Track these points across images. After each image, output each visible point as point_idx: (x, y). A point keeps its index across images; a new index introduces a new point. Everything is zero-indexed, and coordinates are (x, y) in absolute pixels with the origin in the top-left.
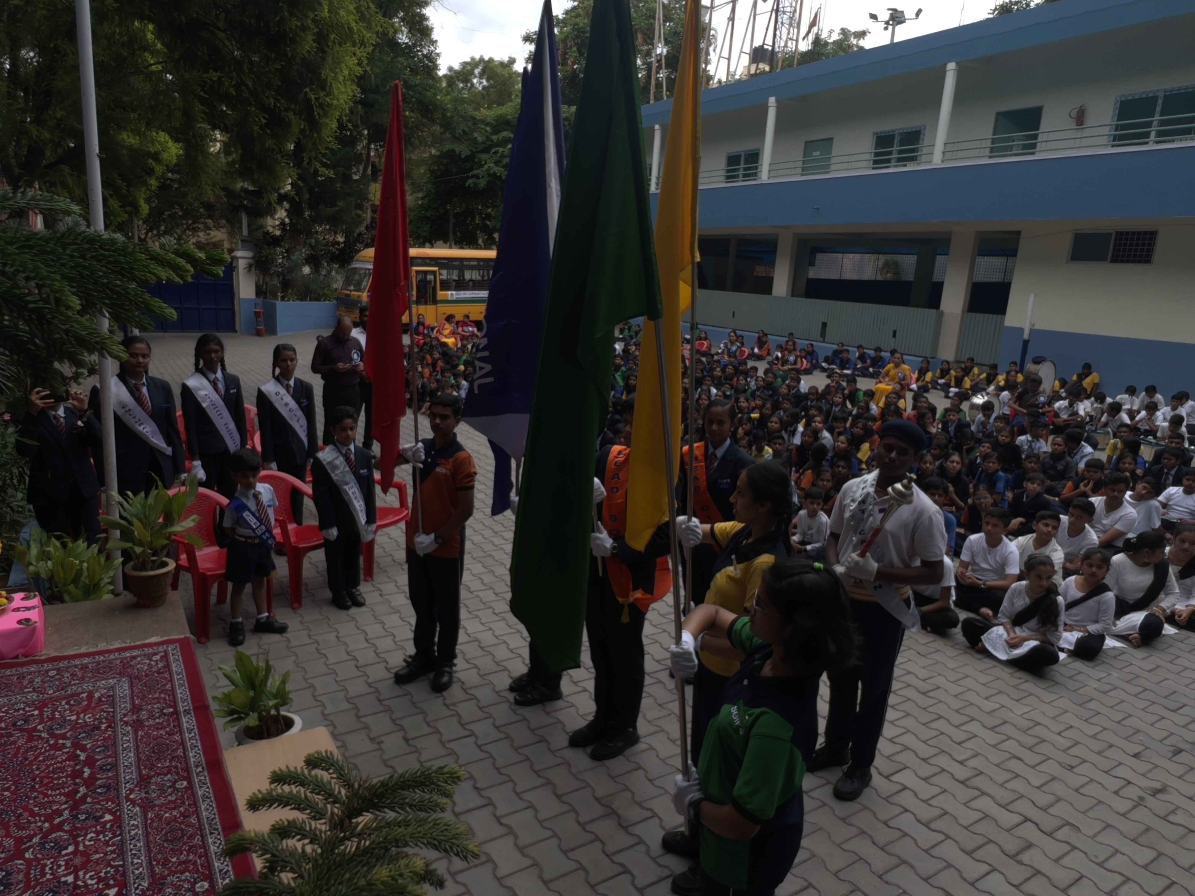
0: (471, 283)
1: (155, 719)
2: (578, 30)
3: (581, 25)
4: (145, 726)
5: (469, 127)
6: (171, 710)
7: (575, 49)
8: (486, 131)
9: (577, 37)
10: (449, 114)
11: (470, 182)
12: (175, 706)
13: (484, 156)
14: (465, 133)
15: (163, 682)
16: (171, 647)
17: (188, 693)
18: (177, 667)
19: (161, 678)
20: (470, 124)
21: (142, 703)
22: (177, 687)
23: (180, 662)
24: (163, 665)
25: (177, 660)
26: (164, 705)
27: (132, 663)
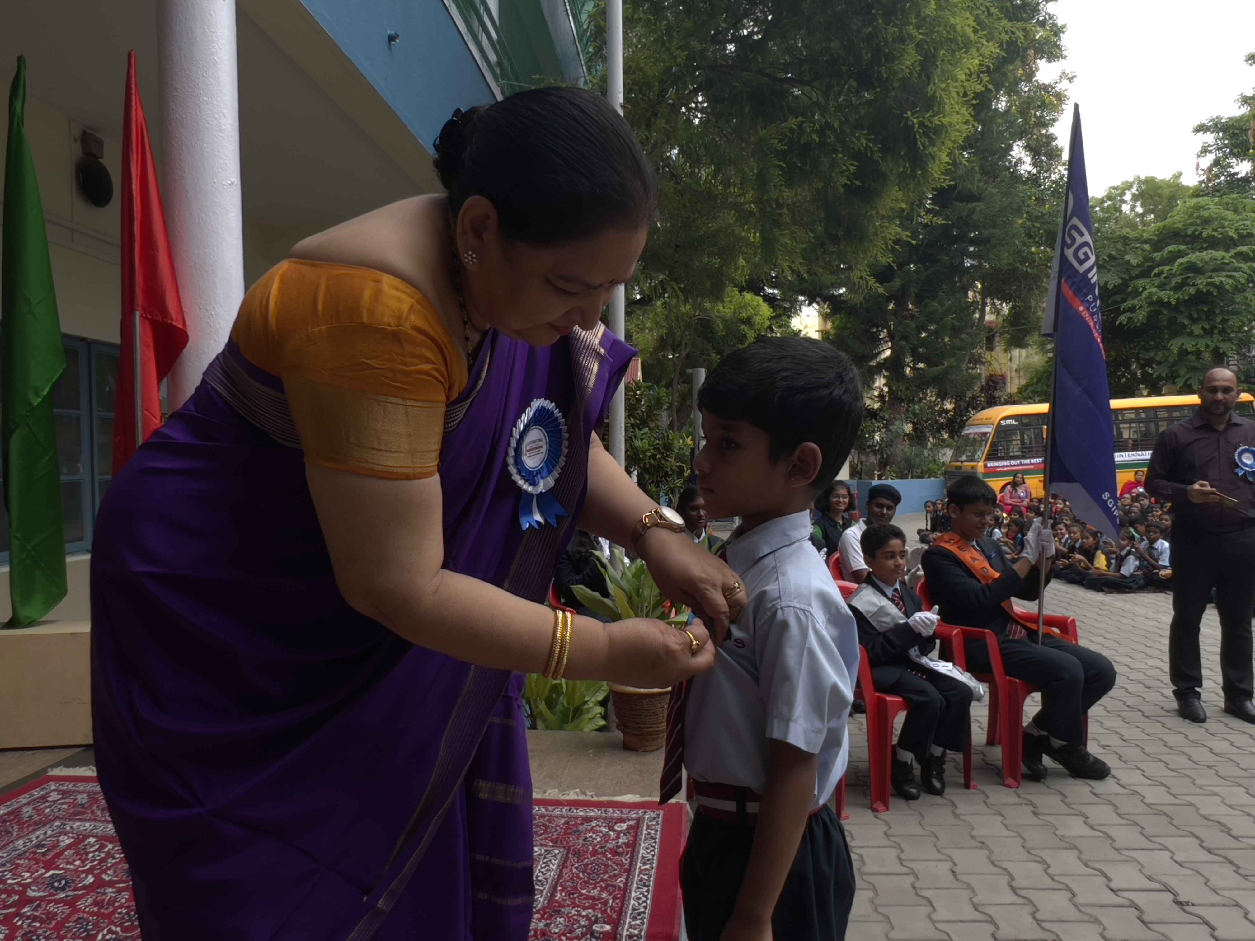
0: (1131, 441)
6: (607, 928)
8: (1143, 250)
12: (616, 923)
13: (1141, 282)
14: (1112, 258)
15: (615, 870)
16: (650, 814)
17: (648, 902)
18: (647, 848)
19: (614, 863)
20: (1119, 246)
21: (565, 900)
22: (635, 885)
23: (655, 842)
24: (626, 841)
25: (652, 838)
26: (599, 915)
27: (580, 828)
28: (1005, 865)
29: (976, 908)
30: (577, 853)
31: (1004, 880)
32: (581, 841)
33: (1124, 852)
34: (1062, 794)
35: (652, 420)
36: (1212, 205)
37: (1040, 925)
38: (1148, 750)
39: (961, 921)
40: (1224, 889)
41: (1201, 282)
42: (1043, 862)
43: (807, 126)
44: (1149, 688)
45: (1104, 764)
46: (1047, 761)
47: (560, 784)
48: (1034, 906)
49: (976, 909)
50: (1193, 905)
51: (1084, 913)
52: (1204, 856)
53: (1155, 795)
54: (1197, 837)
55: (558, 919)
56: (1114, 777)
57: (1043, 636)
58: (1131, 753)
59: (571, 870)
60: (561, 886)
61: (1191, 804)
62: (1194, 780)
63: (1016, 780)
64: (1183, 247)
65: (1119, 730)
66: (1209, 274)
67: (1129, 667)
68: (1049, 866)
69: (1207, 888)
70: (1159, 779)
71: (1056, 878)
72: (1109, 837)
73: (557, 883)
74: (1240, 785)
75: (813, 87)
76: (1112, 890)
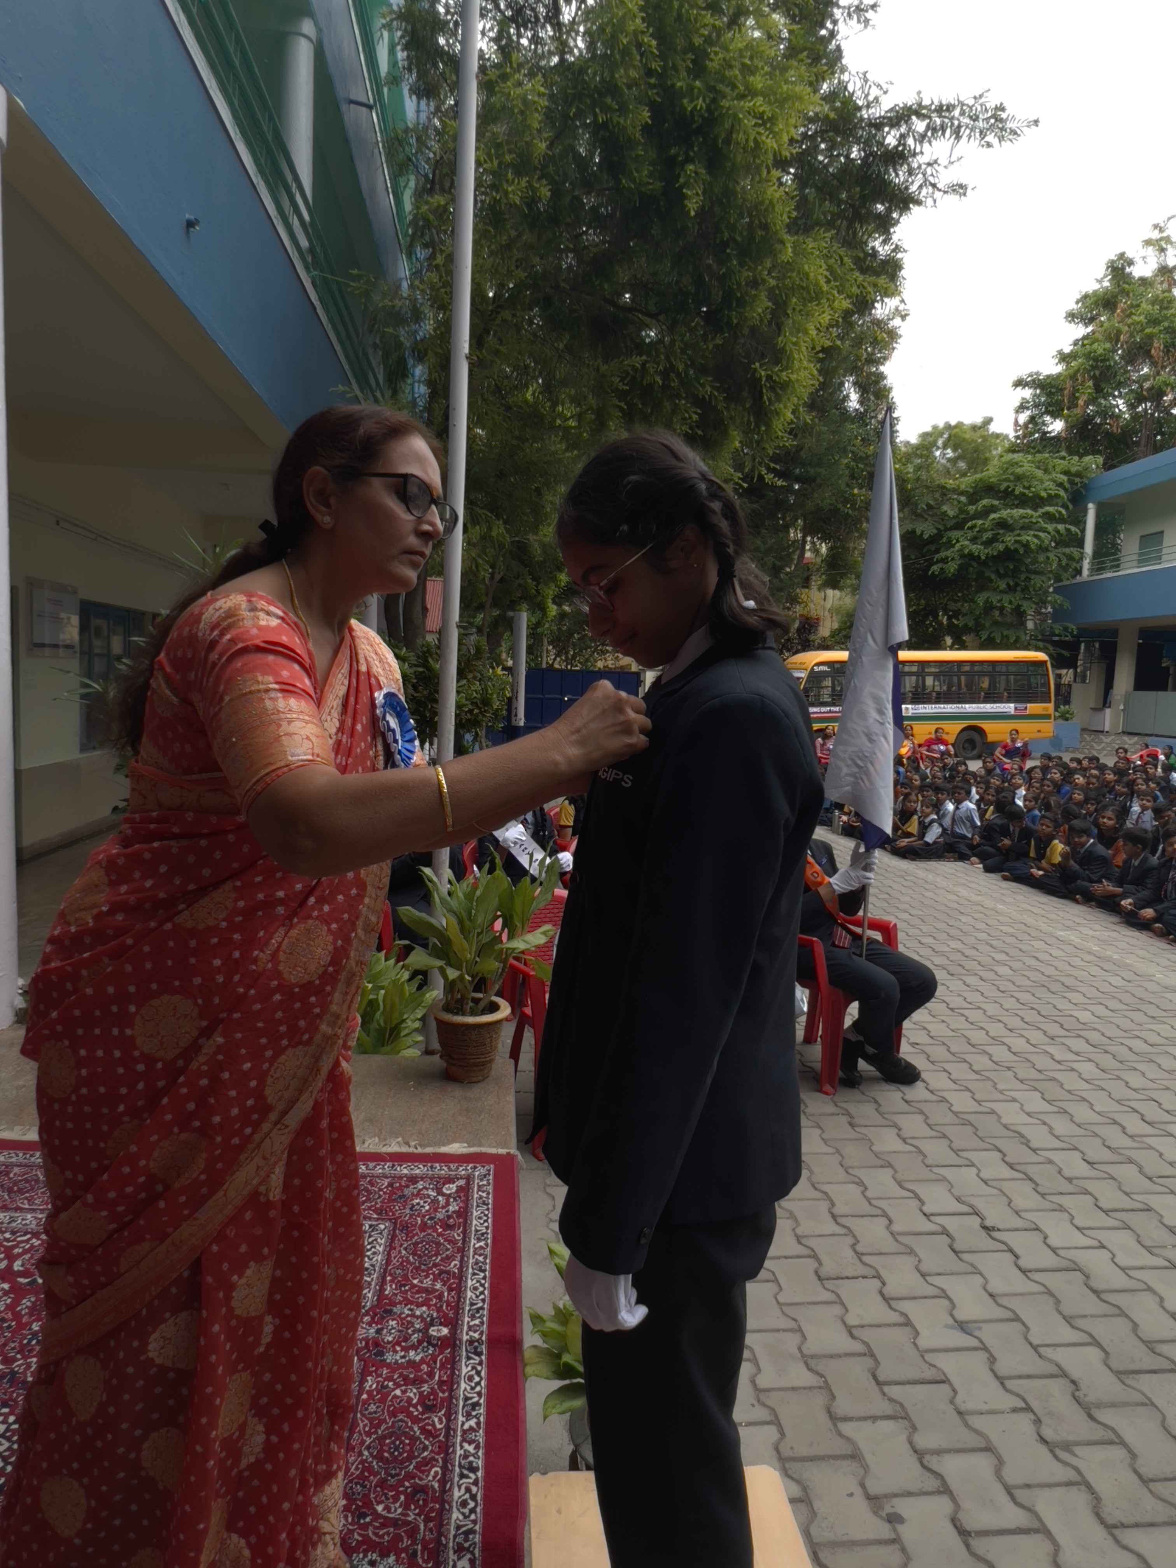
0: (934, 694)
1: (406, 1349)
2: (1095, 359)
3: (1100, 351)
4: (384, 1364)
5: (935, 500)
6: (445, 1331)
7: (1090, 383)
8: (959, 502)
9: (1093, 368)
10: (909, 486)
11: (935, 568)
12: (453, 1323)
13: (955, 534)
14: (930, 507)
15: (448, 1249)
16: (480, 1171)
17: (486, 1292)
18: (480, 1218)
19: (446, 1240)
20: (937, 495)
21: (396, 1295)
22: (470, 1270)
23: (488, 1209)
24: (457, 1208)
25: (484, 1203)
26: (435, 1315)
27: (407, 1192)
28: (826, 1188)
29: (799, 1239)
30: (406, 1228)
31: (824, 1206)
32: (408, 1211)
33: (935, 1170)
34: (876, 1102)
35: (470, 671)
36: (1026, 463)
37: (860, 1260)
38: (952, 1050)
39: (786, 1257)
40: (1026, 1211)
41: (1010, 539)
42: (860, 1183)
43: (651, 368)
44: (952, 975)
45: (914, 1068)
46: (862, 1065)
47: (380, 1130)
48: (854, 1236)
49: (800, 1243)
50: (999, 1230)
51: (901, 1243)
52: (1007, 1173)
53: (961, 1102)
54: (1000, 1151)
55: (391, 1323)
56: (924, 1081)
57: (868, 944)
58: (938, 1052)
59: (400, 1252)
60: (391, 1275)
61: (993, 1112)
62: (995, 1084)
63: (833, 1087)
64: (996, 503)
65: (926, 1025)
66: (1018, 532)
67: (933, 950)
68: (866, 1189)
69: (1010, 1210)
70: (964, 1083)
71: (874, 1202)
72: (921, 1152)
73: (385, 1271)
74: (1036, 1090)
75: (658, 321)
76: (925, 1214)
